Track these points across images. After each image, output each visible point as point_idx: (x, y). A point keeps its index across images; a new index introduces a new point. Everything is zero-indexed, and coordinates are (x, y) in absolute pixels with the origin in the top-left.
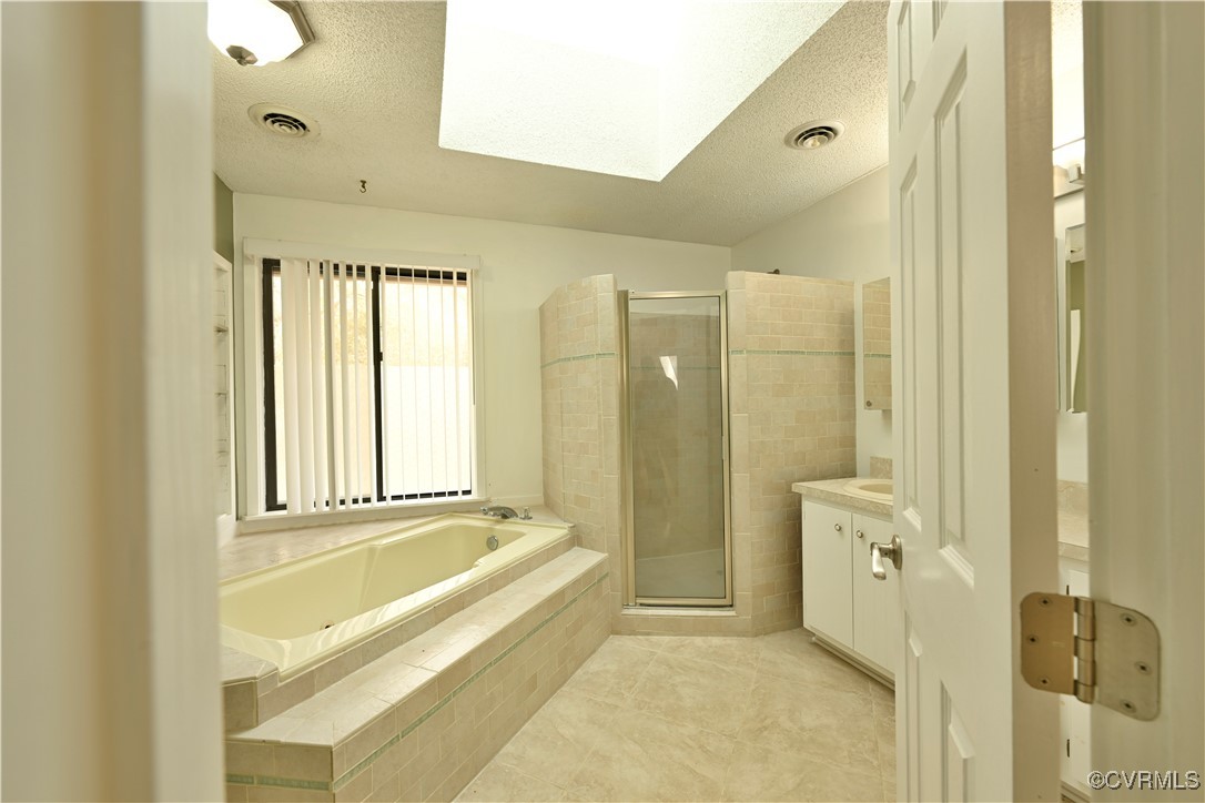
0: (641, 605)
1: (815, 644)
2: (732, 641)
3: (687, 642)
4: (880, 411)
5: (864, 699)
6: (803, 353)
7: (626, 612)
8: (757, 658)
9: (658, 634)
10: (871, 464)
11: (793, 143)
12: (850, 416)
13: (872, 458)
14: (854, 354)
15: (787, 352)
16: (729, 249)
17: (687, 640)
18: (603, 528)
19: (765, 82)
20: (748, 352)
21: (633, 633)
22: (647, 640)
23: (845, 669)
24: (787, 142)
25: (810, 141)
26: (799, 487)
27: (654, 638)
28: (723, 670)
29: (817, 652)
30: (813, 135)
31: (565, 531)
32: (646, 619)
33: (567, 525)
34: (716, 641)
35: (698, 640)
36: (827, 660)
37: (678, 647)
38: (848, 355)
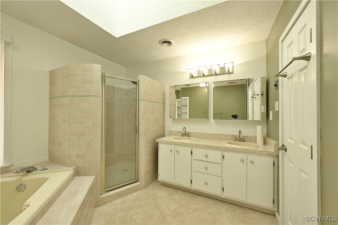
0: (107, 191)
1: (161, 184)
2: (140, 192)
3: (126, 199)
4: (172, 119)
5: (179, 195)
6: (156, 102)
7: (102, 196)
8: (149, 195)
9: (115, 200)
10: (170, 132)
11: (161, 43)
12: (164, 120)
13: (170, 131)
14: (165, 104)
15: (153, 102)
16: (125, 68)
17: (126, 197)
18: (93, 166)
19: (166, 21)
20: (145, 100)
21: (105, 203)
22: (111, 204)
23: (171, 189)
24: (160, 42)
25: (165, 44)
26: (157, 140)
27: (114, 202)
28: (143, 203)
29: (162, 186)
30: (166, 43)
31: (72, 171)
32: (110, 196)
33: (72, 168)
34: (135, 194)
35: (129, 196)
36: (166, 188)
37: (124, 202)
38: (164, 104)
